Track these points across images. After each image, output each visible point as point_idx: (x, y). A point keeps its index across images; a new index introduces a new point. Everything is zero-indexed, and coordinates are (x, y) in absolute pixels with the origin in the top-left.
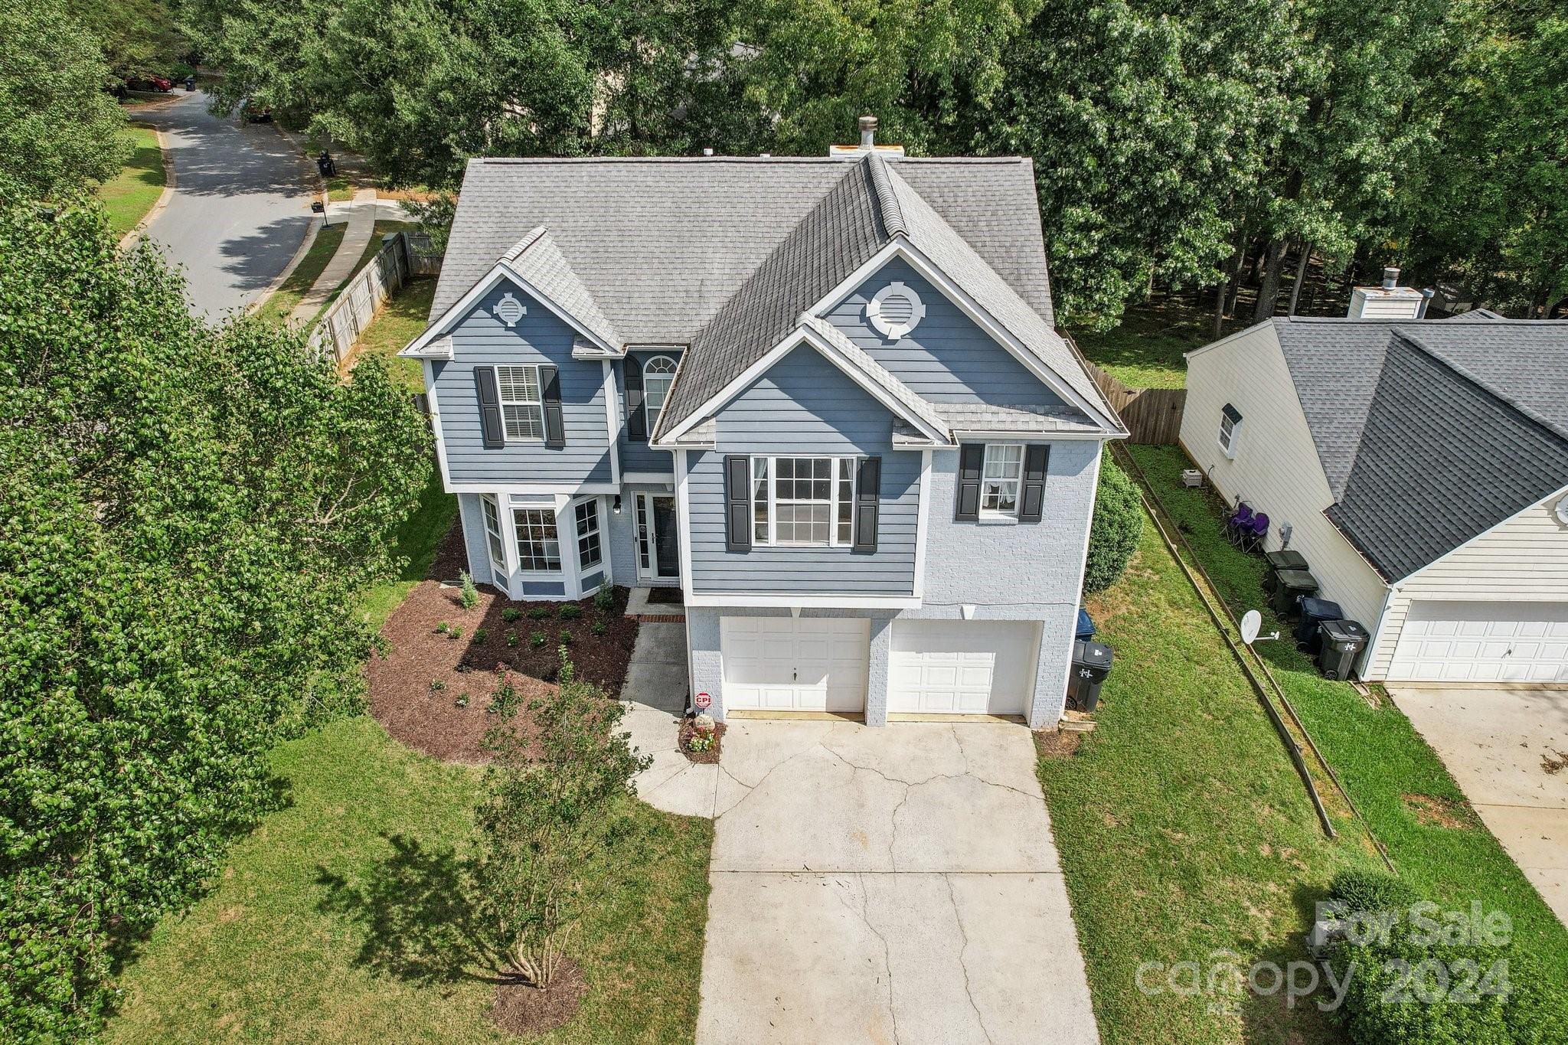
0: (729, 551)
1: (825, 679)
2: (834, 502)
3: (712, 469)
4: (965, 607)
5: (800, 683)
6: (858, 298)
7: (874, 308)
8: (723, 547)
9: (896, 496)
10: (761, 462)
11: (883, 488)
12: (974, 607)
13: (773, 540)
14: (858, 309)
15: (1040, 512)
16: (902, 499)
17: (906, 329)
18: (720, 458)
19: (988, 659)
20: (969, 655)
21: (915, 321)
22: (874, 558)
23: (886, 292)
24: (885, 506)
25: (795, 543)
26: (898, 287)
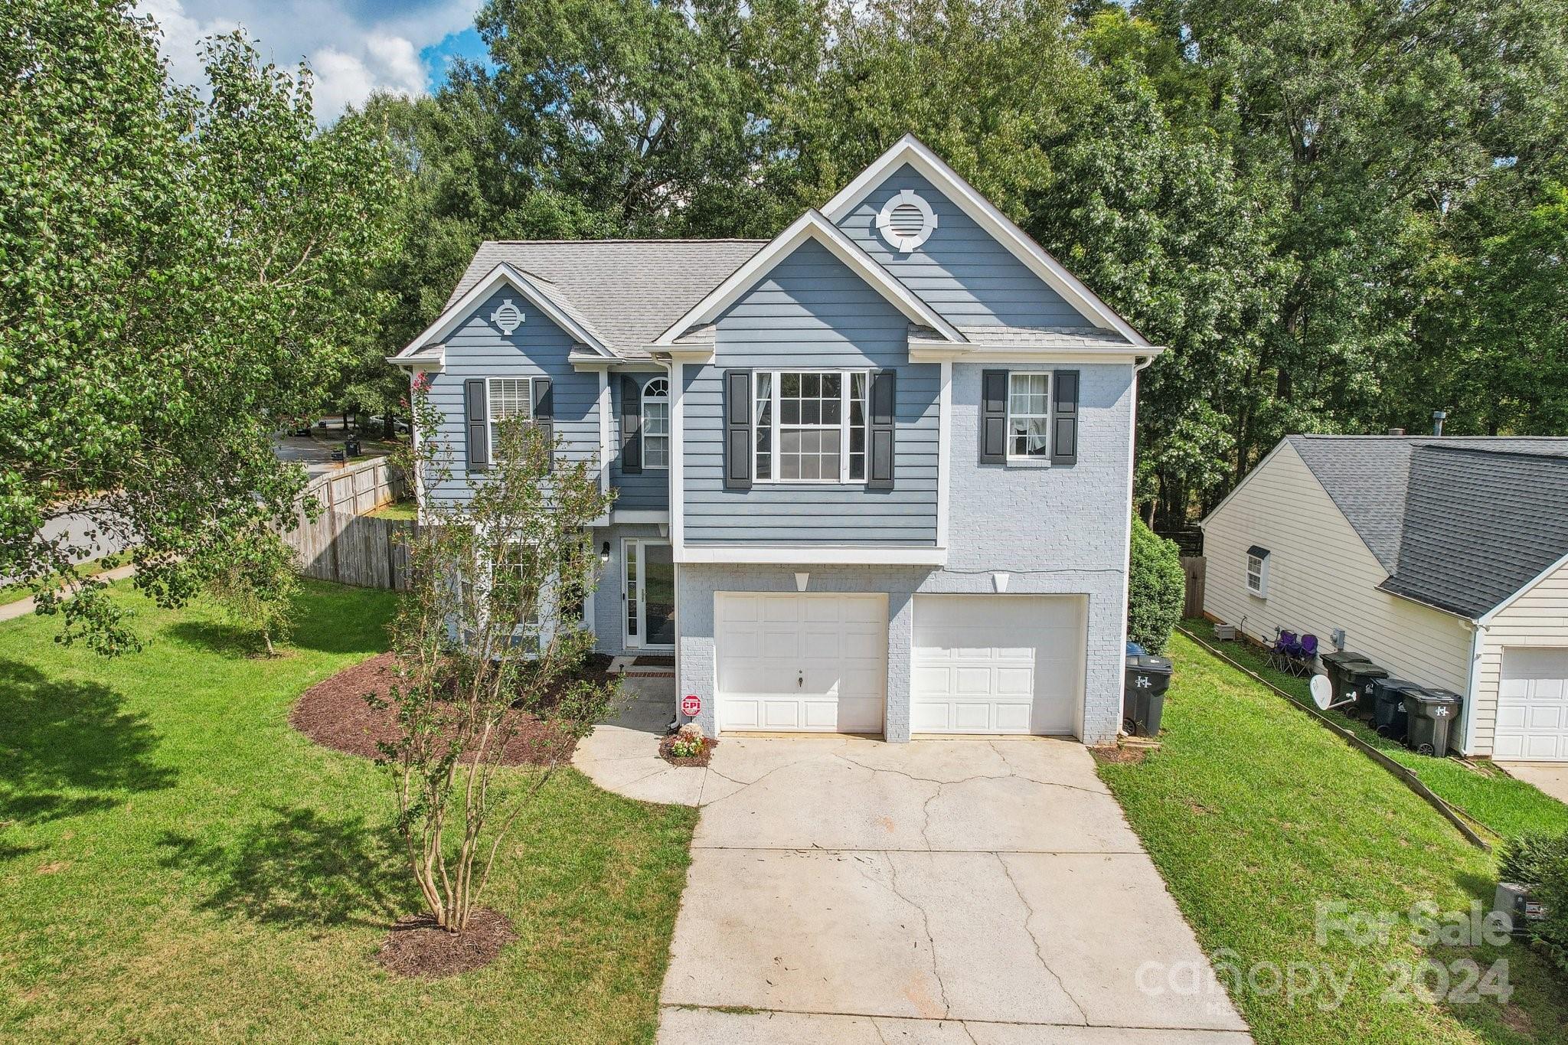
0: (727, 489)
1: (835, 687)
2: (845, 426)
3: (710, 384)
4: (997, 576)
5: (807, 692)
6: (866, 209)
7: (884, 218)
8: (720, 485)
9: (914, 418)
10: (764, 379)
11: (899, 410)
12: (1007, 575)
13: (776, 475)
14: (867, 221)
15: (1074, 453)
16: (921, 423)
17: (917, 241)
18: (719, 374)
20: (1004, 651)
21: (927, 232)
22: (892, 497)
23: (895, 201)
24: (903, 432)
25: (800, 480)
26: (908, 196)
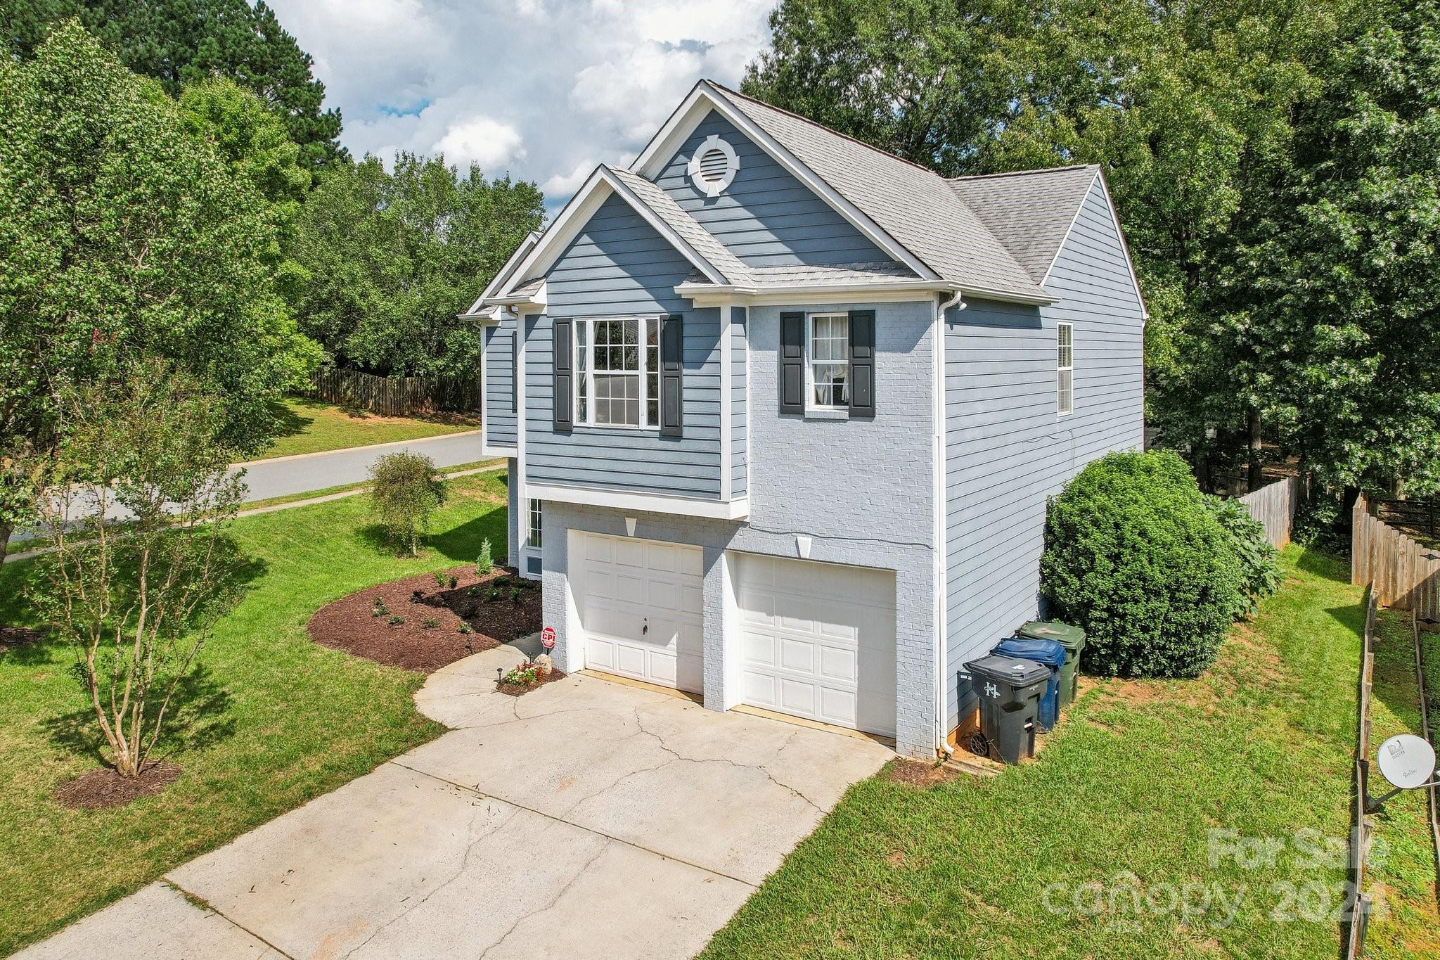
0: (557, 431)
1: (674, 640)
2: (642, 372)
3: (544, 333)
4: (801, 538)
5: (651, 642)
6: (681, 158)
7: (694, 166)
9: (699, 364)
10: (582, 326)
11: (687, 356)
12: (810, 539)
13: (591, 420)
14: (682, 170)
15: (872, 405)
16: (705, 369)
18: (550, 322)
19: (849, 635)
20: (827, 626)
21: (730, 175)
22: (682, 445)
23: (703, 149)
24: (690, 378)
25: (610, 425)
26: (713, 142)
